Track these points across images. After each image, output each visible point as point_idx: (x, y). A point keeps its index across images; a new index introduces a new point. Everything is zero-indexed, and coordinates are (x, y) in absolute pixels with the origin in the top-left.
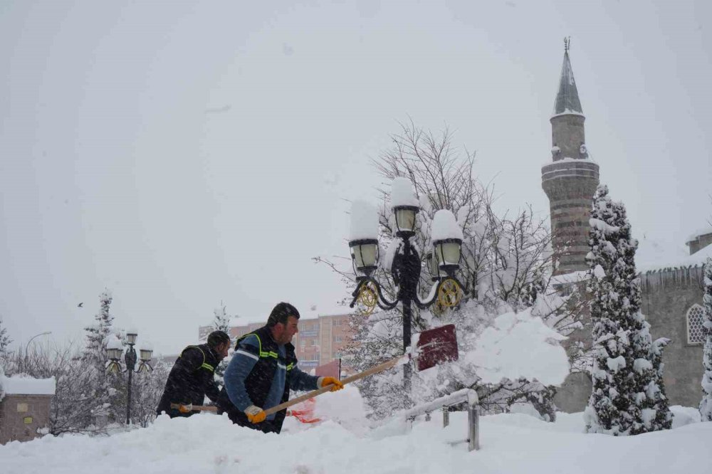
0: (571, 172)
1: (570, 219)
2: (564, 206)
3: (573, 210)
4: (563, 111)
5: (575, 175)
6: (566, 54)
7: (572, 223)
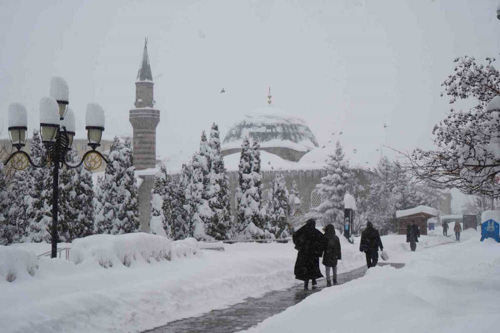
0: (149, 115)
1: (146, 140)
2: (143, 133)
3: (148, 135)
4: (145, 80)
5: (150, 117)
6: (146, 47)
7: (147, 143)
